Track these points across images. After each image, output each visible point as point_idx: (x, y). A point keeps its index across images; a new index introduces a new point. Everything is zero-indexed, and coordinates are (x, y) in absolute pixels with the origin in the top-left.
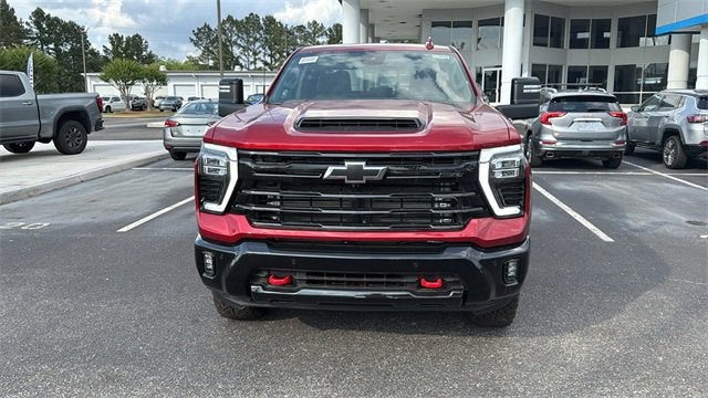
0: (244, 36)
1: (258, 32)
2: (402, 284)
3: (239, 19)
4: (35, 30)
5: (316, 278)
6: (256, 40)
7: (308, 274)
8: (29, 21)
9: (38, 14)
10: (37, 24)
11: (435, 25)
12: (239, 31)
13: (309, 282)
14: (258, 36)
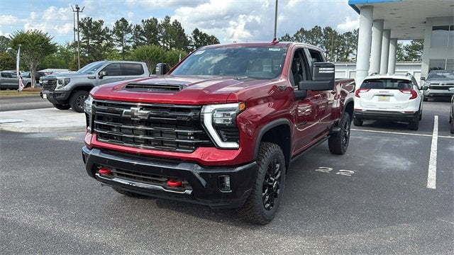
0: (310, 40)
1: (320, 38)
2: (160, 182)
3: (308, 30)
4: (193, 41)
5: (127, 174)
6: (317, 42)
7: (117, 170)
8: (191, 36)
9: (196, 32)
10: (195, 37)
11: (435, 28)
12: (307, 37)
13: (118, 174)
14: (319, 40)
